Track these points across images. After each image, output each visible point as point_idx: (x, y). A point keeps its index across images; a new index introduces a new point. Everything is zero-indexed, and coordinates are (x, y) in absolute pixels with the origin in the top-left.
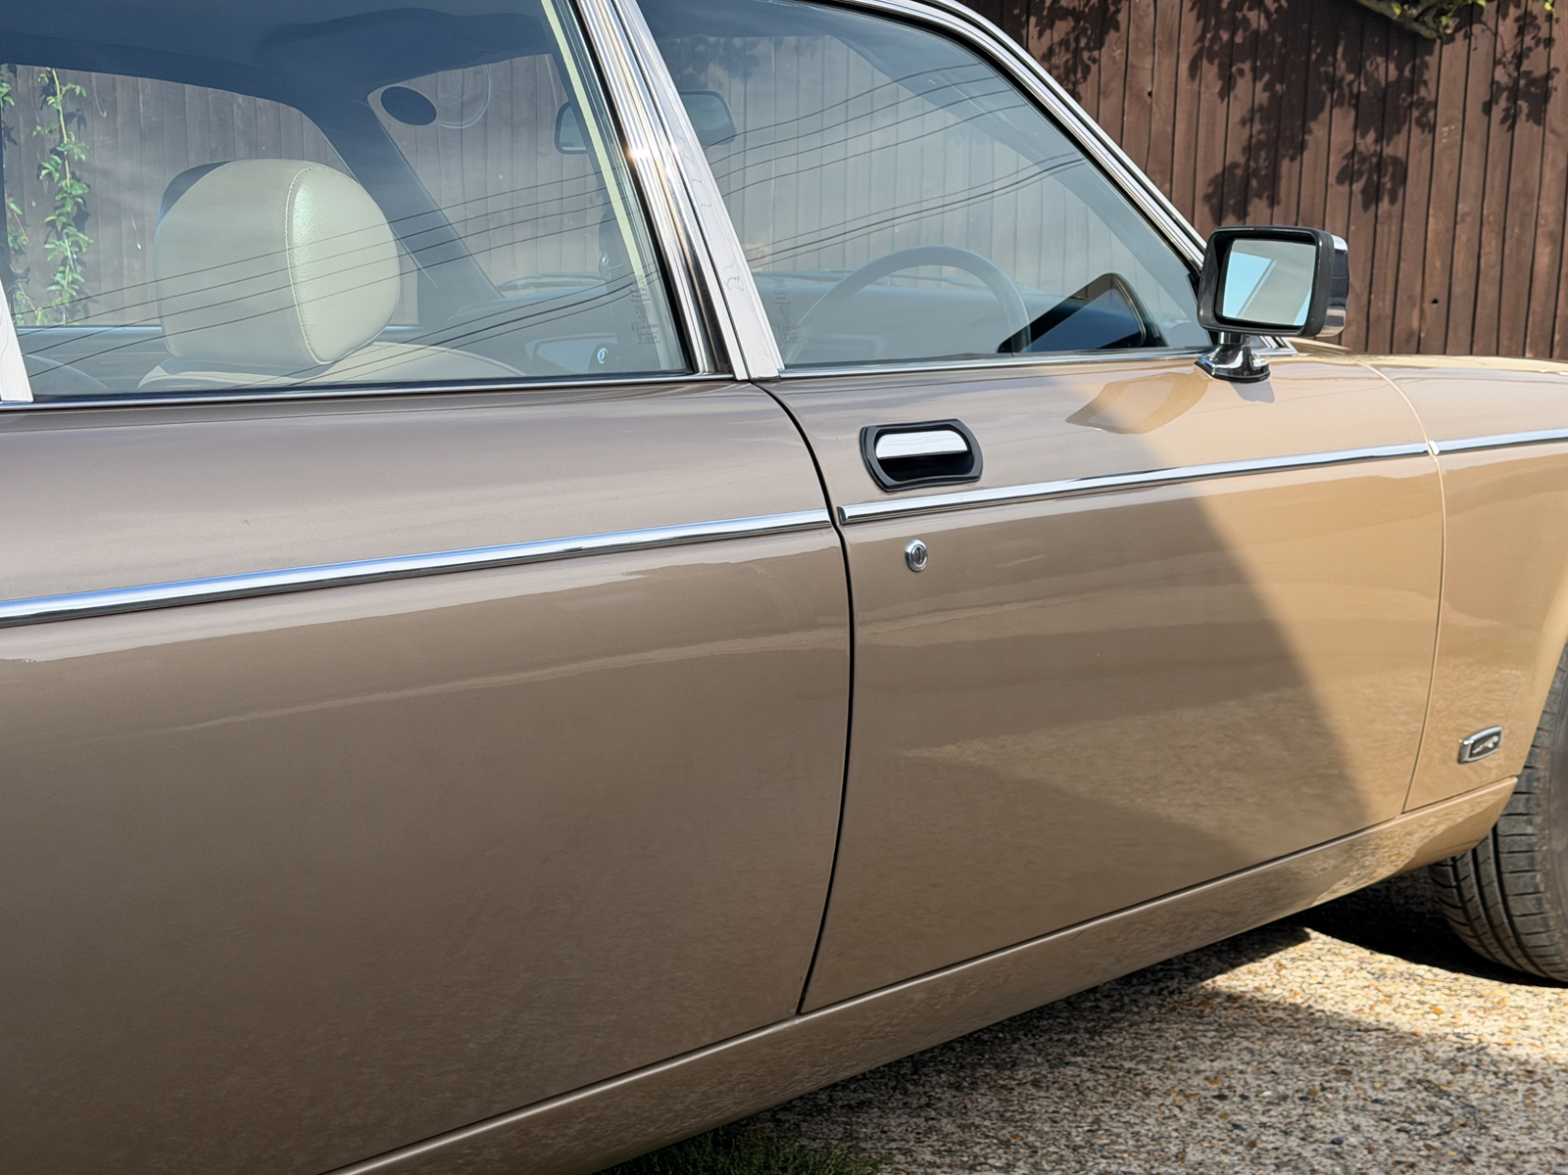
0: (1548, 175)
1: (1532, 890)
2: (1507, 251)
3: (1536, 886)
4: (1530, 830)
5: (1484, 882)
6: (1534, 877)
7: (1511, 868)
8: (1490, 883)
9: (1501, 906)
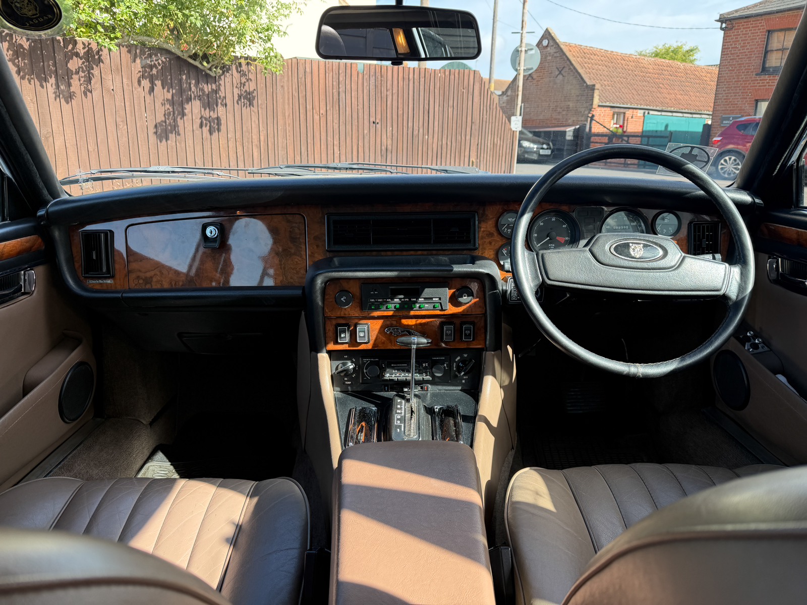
0: (253, 125)
2: (245, 151)
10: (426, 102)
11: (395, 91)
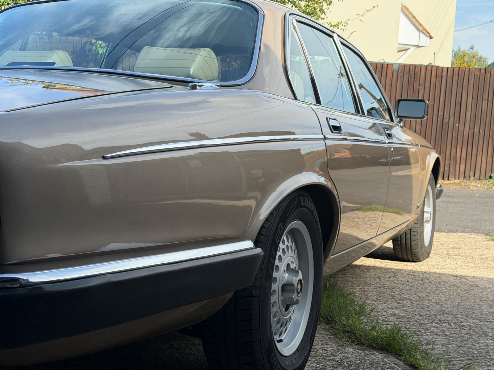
1: (417, 239)
3: (418, 238)
4: (418, 226)
5: (407, 238)
6: (417, 237)
7: (413, 235)
8: (408, 239)
9: (409, 244)
10: (459, 95)
11: (427, 85)
